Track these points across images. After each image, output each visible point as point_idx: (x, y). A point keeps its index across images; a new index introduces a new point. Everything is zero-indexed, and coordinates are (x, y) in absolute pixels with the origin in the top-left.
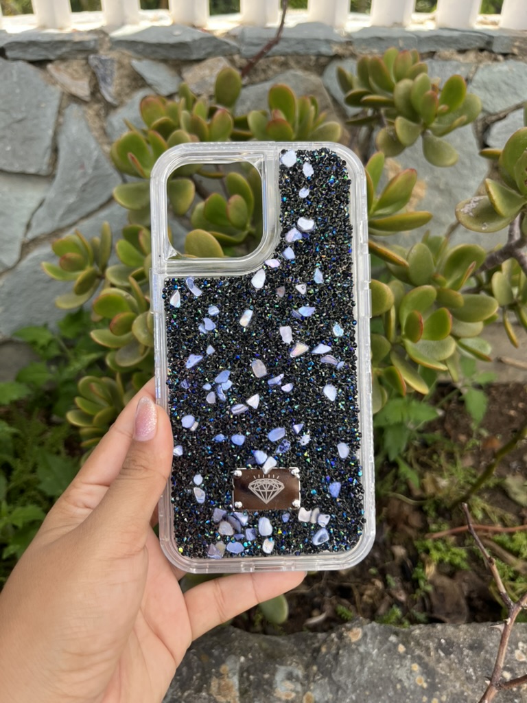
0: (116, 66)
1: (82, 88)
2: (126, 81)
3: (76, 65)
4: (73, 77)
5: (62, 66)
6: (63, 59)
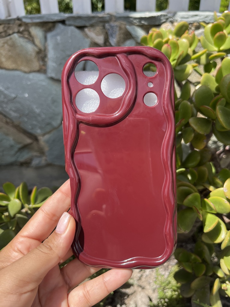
0: (118, 29)
1: (100, 39)
2: (122, 36)
3: (99, 28)
4: (97, 35)
5: (92, 29)
6: (92, 26)
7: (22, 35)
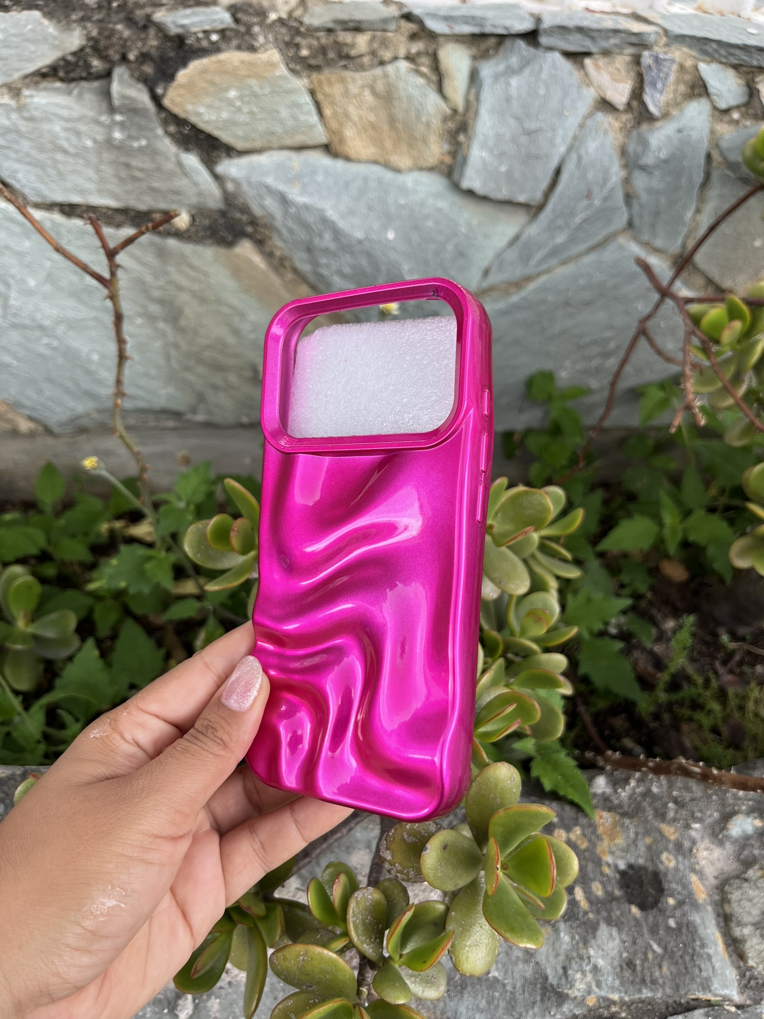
0: (675, 68)
1: (620, 94)
3: (620, 61)
4: (613, 78)
5: (602, 61)
6: (606, 53)
7: (413, 66)
